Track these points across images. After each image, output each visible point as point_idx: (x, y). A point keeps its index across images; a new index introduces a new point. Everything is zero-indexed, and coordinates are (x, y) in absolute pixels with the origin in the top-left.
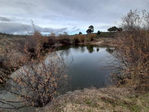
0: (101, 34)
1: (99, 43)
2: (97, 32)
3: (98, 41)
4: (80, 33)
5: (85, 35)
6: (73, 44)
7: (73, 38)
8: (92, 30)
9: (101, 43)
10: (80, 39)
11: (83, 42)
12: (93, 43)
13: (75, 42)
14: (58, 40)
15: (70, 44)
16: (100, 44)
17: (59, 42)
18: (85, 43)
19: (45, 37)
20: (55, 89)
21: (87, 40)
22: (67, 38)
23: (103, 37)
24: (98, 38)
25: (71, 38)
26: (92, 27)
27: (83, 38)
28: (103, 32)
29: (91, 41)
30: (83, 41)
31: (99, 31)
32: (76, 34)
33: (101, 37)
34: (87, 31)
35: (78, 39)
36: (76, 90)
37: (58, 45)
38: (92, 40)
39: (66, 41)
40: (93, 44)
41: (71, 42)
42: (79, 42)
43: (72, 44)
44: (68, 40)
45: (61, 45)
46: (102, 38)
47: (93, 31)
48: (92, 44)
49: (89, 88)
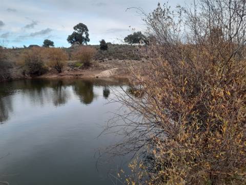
0: (109, 50)
2: (99, 44)
3: (104, 69)
4: (48, 43)
5: (64, 49)
6: (23, 79)
7: (21, 60)
8: (84, 35)
9: (113, 74)
10: (47, 63)
11: (60, 72)
12: (89, 74)
13: (28, 71)
15: (10, 81)
18: (67, 74)
21: (73, 66)
24: (102, 60)
25: (11, 59)
26: (82, 27)
28: (114, 45)
29: (82, 68)
30: (59, 69)
31: (103, 42)
32: (31, 46)
33: (111, 57)
34: (70, 39)
35: (42, 63)
38: (87, 65)
40: (92, 76)
41: (15, 72)
42: (45, 71)
43: (17, 80)
46: (113, 61)
47: (87, 39)
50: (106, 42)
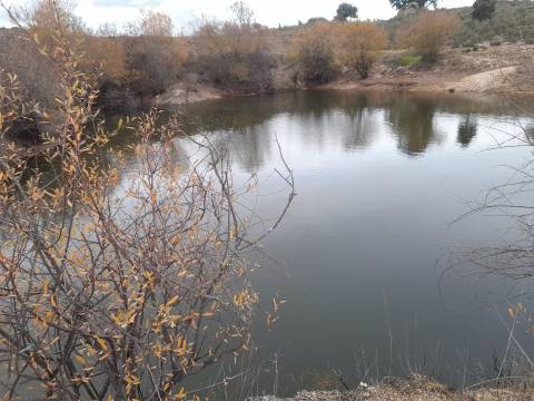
0: (496, 18)
1: (481, 80)
3: (475, 70)
4: (346, 11)
5: (380, 23)
6: (293, 91)
7: (291, 51)
9: (497, 84)
10: (340, 56)
11: (365, 76)
12: (431, 84)
13: (302, 73)
14: (188, 65)
15: (271, 93)
16: (488, 92)
17: (194, 76)
18: (380, 80)
20: (178, 377)
21: (396, 62)
22: (252, 50)
23: (512, 38)
24: (472, 47)
25: (278, 50)
27: (362, 47)
29: (417, 68)
30: (363, 69)
32: (312, 21)
33: (499, 38)
35: (330, 58)
36: (305, 392)
38: (430, 60)
39: (241, 71)
40: (438, 89)
41: (281, 77)
42: (334, 75)
43: (282, 91)
44: (259, 62)
45: (208, 95)
46: (504, 47)
48: (427, 89)
49: (392, 383)
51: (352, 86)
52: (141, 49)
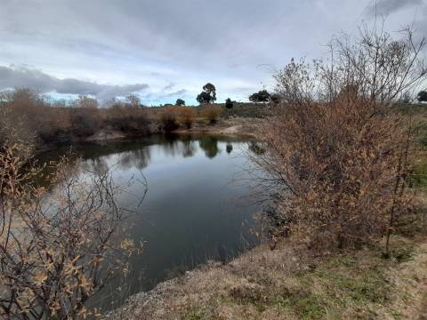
0: (234, 108)
1: (233, 129)
2: (225, 102)
3: (229, 126)
4: (180, 102)
5: (193, 107)
6: (159, 133)
7: (158, 117)
8: (212, 95)
9: (236, 131)
10: (179, 120)
11: (189, 127)
12: (214, 131)
13: (163, 126)
14: (106, 122)
15: (149, 134)
16: (234, 134)
17: (110, 127)
18: (195, 129)
19: (60, 109)
21: (200, 122)
22: (139, 116)
23: (239, 115)
24: (227, 118)
25: (151, 116)
26: (210, 87)
27: (188, 116)
28: (239, 103)
29: (208, 125)
30: (188, 125)
31: (228, 100)
32: (166, 105)
33: (236, 115)
34: (200, 98)
35: (174, 120)
37: (109, 137)
38: (213, 122)
39: (135, 125)
40: (217, 133)
41: (154, 127)
42: (177, 127)
43: (154, 134)
44: (143, 121)
45: (117, 135)
46: (238, 118)
47: (214, 98)
50: (232, 100)
51: (184, 131)
52: (80, 114)
